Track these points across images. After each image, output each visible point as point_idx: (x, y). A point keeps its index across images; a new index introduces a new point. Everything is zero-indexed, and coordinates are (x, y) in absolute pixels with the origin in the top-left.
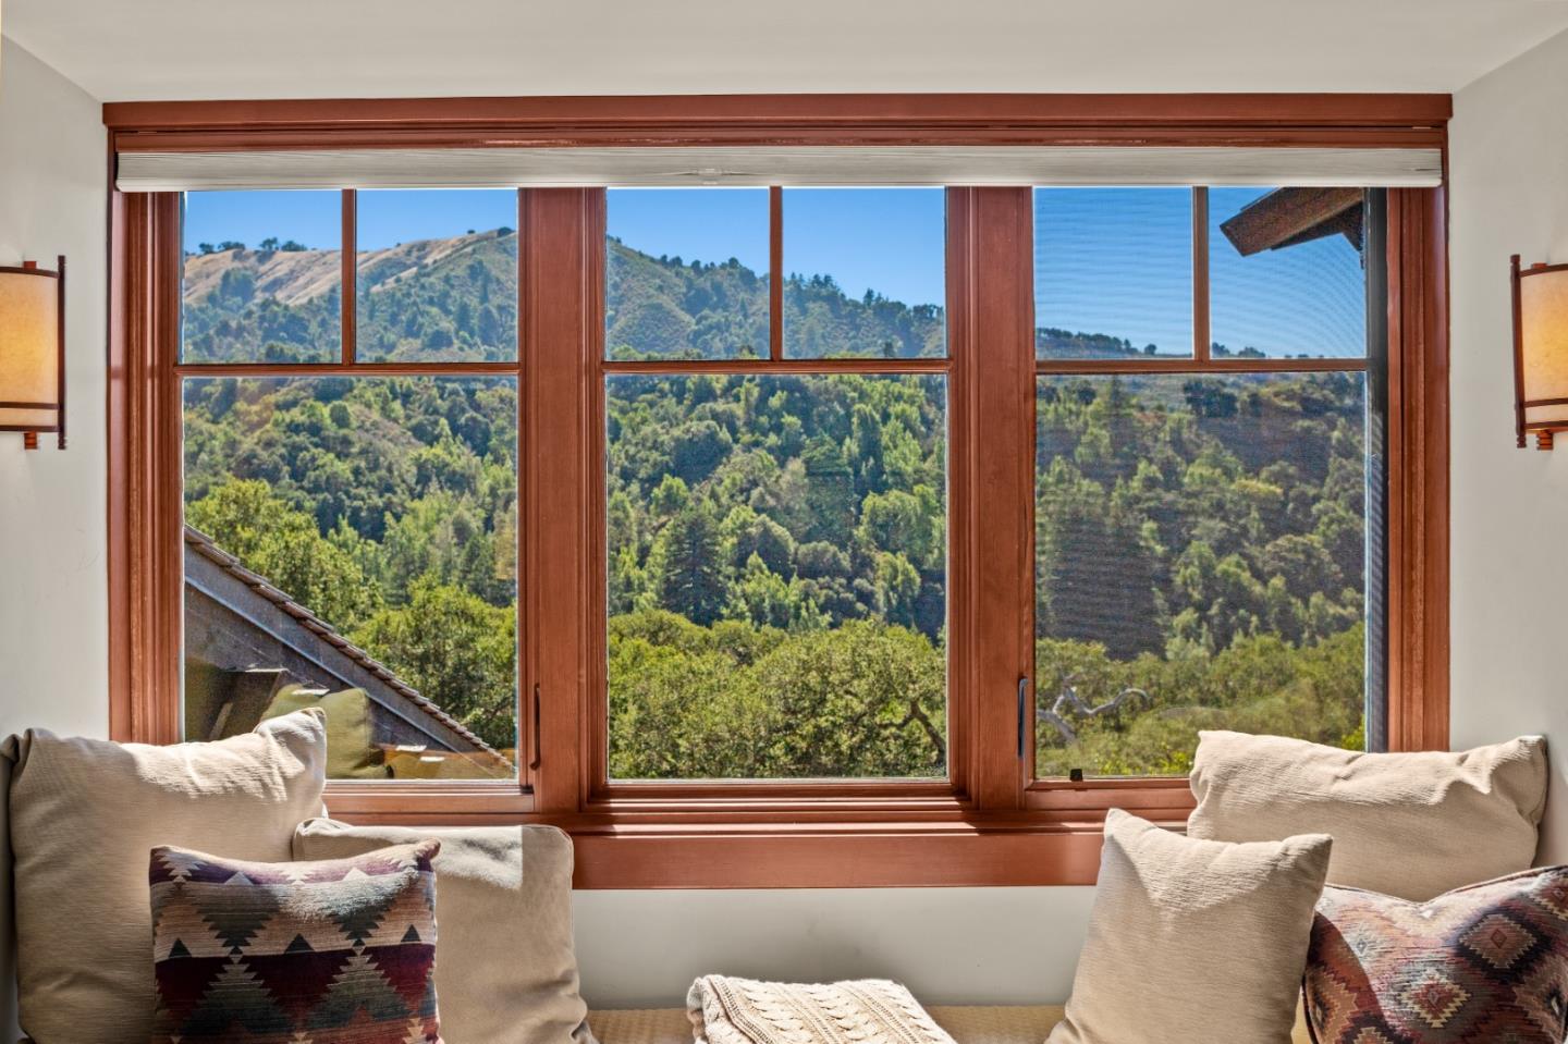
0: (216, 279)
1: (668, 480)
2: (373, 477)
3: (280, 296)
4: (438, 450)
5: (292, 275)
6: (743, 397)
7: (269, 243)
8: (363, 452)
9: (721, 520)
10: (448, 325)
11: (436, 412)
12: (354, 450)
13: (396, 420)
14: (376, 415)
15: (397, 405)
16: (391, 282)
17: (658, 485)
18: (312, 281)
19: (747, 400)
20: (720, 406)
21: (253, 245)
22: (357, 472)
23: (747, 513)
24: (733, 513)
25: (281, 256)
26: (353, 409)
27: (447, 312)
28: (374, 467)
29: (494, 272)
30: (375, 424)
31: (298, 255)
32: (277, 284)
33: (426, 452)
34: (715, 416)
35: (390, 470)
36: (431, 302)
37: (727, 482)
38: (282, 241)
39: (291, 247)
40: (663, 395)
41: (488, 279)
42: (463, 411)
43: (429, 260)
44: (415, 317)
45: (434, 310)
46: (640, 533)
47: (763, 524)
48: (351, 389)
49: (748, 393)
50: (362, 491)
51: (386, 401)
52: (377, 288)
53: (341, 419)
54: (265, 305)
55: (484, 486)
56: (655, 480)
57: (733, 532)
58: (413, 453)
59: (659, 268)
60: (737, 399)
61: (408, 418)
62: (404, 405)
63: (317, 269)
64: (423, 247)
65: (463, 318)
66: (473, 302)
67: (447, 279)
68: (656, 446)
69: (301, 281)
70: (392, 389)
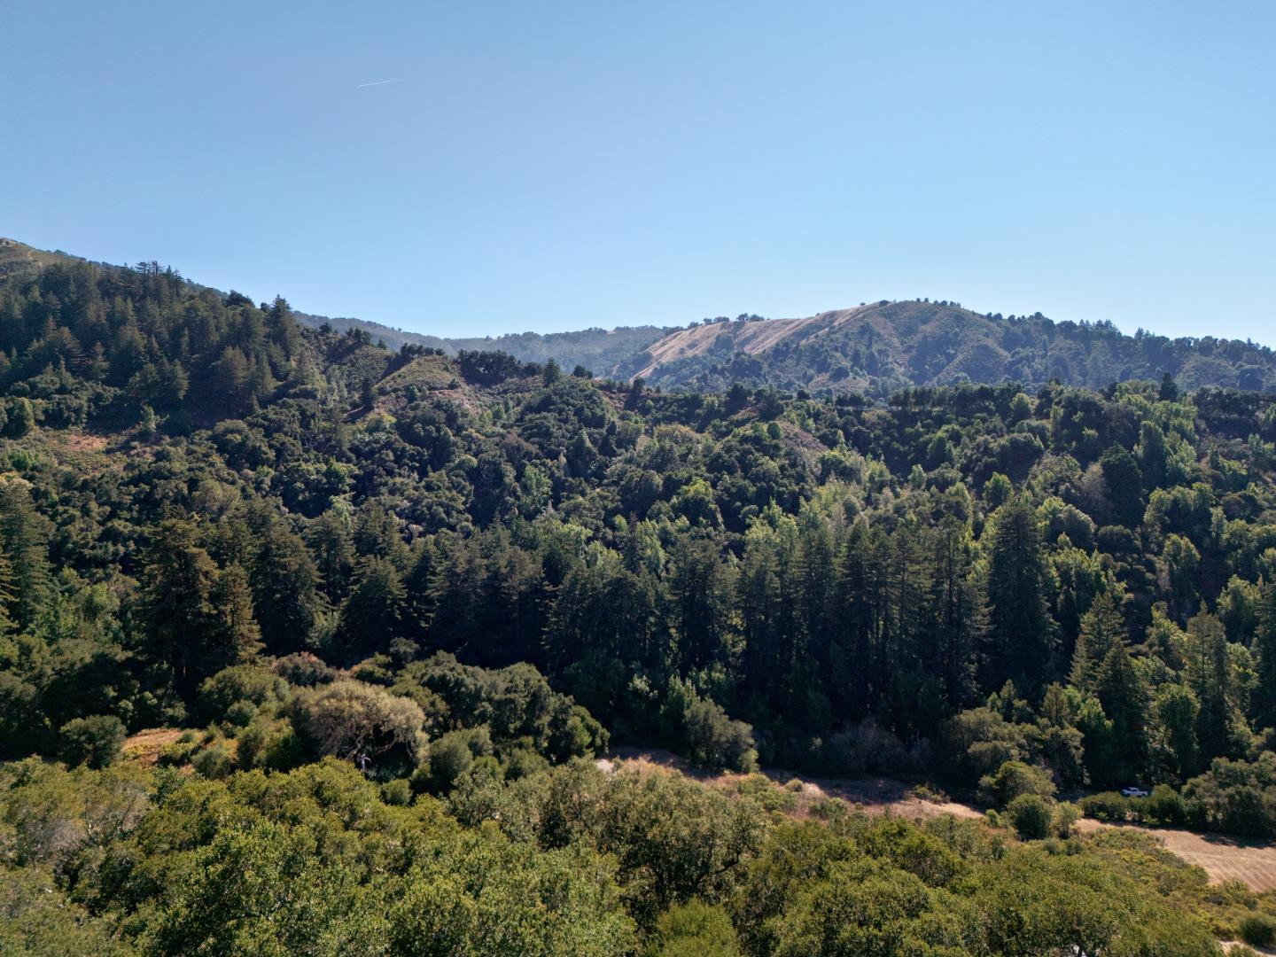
0: (712, 339)
1: (996, 475)
2: (793, 472)
3: (747, 349)
4: (836, 452)
5: (755, 336)
6: (1051, 415)
7: (742, 317)
8: (788, 454)
9: (1036, 507)
10: (846, 364)
11: (836, 426)
12: (782, 453)
13: (809, 431)
14: (797, 429)
15: (811, 422)
16: (812, 339)
17: (989, 480)
18: (767, 338)
19: (1055, 418)
20: (1034, 423)
21: (733, 318)
22: (782, 468)
23: (1058, 503)
24: (1046, 502)
25: (749, 324)
26: (781, 424)
27: (846, 356)
28: (793, 465)
29: (877, 329)
30: (795, 435)
31: (759, 323)
32: (747, 341)
33: (828, 453)
34: (1031, 429)
35: (804, 468)
36: (836, 349)
37: (1040, 478)
38: (750, 315)
39: (755, 318)
40: (991, 414)
41: (872, 333)
42: (854, 425)
43: (836, 324)
44: (826, 358)
45: (838, 355)
46: (975, 512)
47: (1070, 511)
48: (782, 412)
49: (1056, 412)
50: (786, 481)
51: (803, 420)
52: (803, 342)
53: (774, 433)
54: (737, 355)
55: (865, 476)
56: (985, 474)
57: (1046, 517)
58: (820, 455)
59: (986, 321)
60: (1047, 416)
61: (817, 430)
62: (815, 422)
63: (769, 331)
64: (832, 316)
65: (856, 358)
66: (862, 349)
67: (846, 335)
68: (987, 451)
69: (760, 339)
70: (808, 412)
